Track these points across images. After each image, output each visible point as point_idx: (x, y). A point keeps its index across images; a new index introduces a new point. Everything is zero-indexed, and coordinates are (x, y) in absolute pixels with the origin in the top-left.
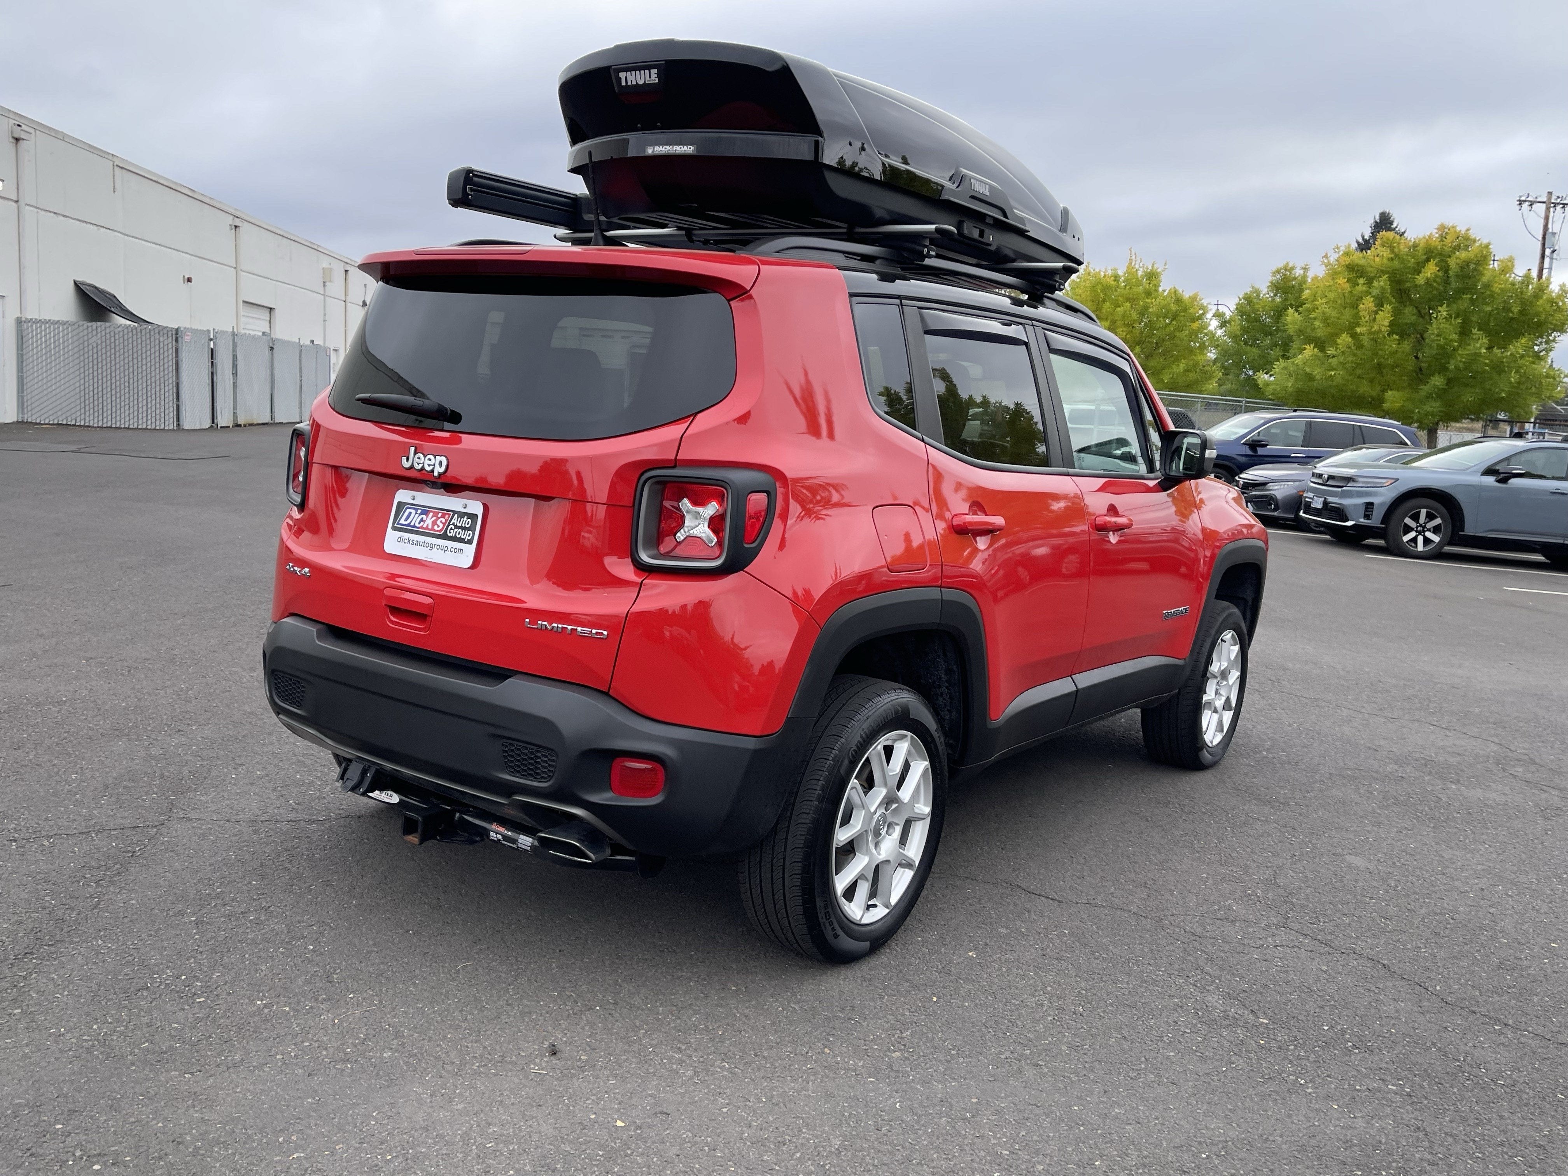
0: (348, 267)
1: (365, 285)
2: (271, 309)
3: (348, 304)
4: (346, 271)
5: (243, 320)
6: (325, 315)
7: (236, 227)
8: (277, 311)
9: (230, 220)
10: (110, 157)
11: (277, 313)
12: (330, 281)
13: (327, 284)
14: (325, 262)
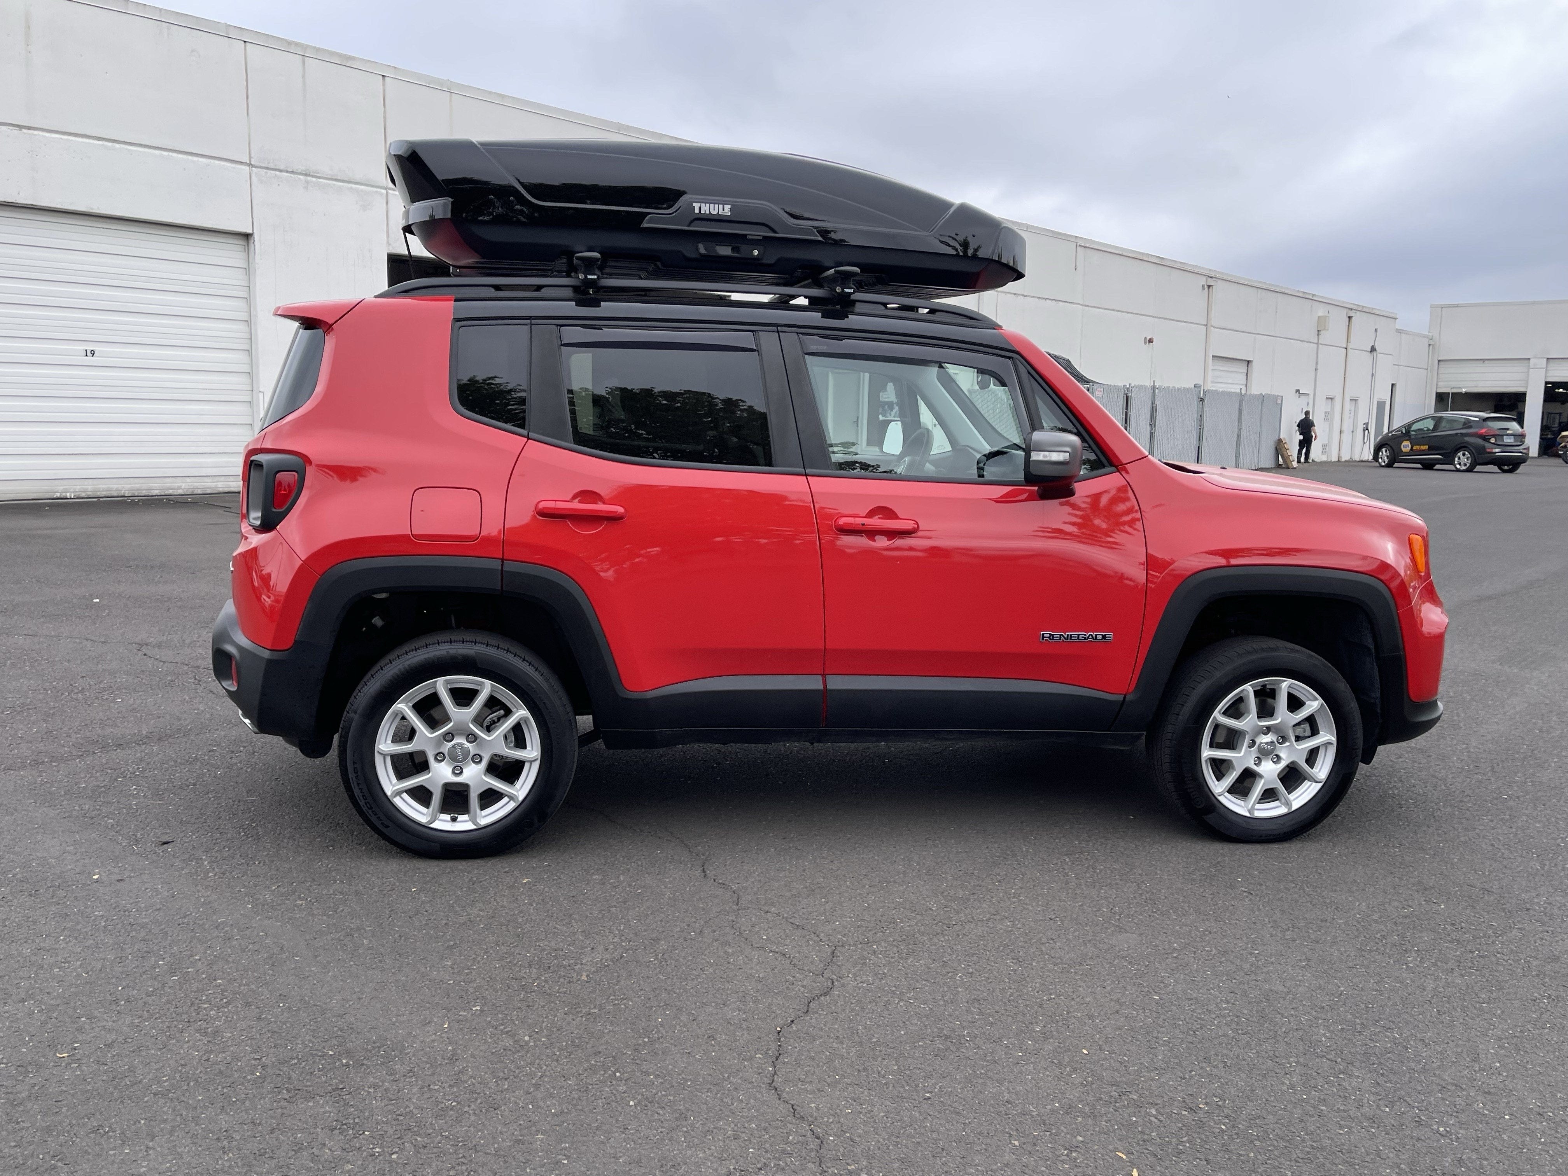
0: (1351, 314)
1: (1376, 330)
2: (1249, 362)
3: (1349, 351)
4: (1350, 318)
5: (1210, 374)
6: (1317, 363)
7: (1209, 287)
8: (1254, 363)
9: (1203, 281)
10: (1073, 240)
11: (1255, 366)
12: (1325, 329)
13: (1322, 332)
14: (1321, 311)
